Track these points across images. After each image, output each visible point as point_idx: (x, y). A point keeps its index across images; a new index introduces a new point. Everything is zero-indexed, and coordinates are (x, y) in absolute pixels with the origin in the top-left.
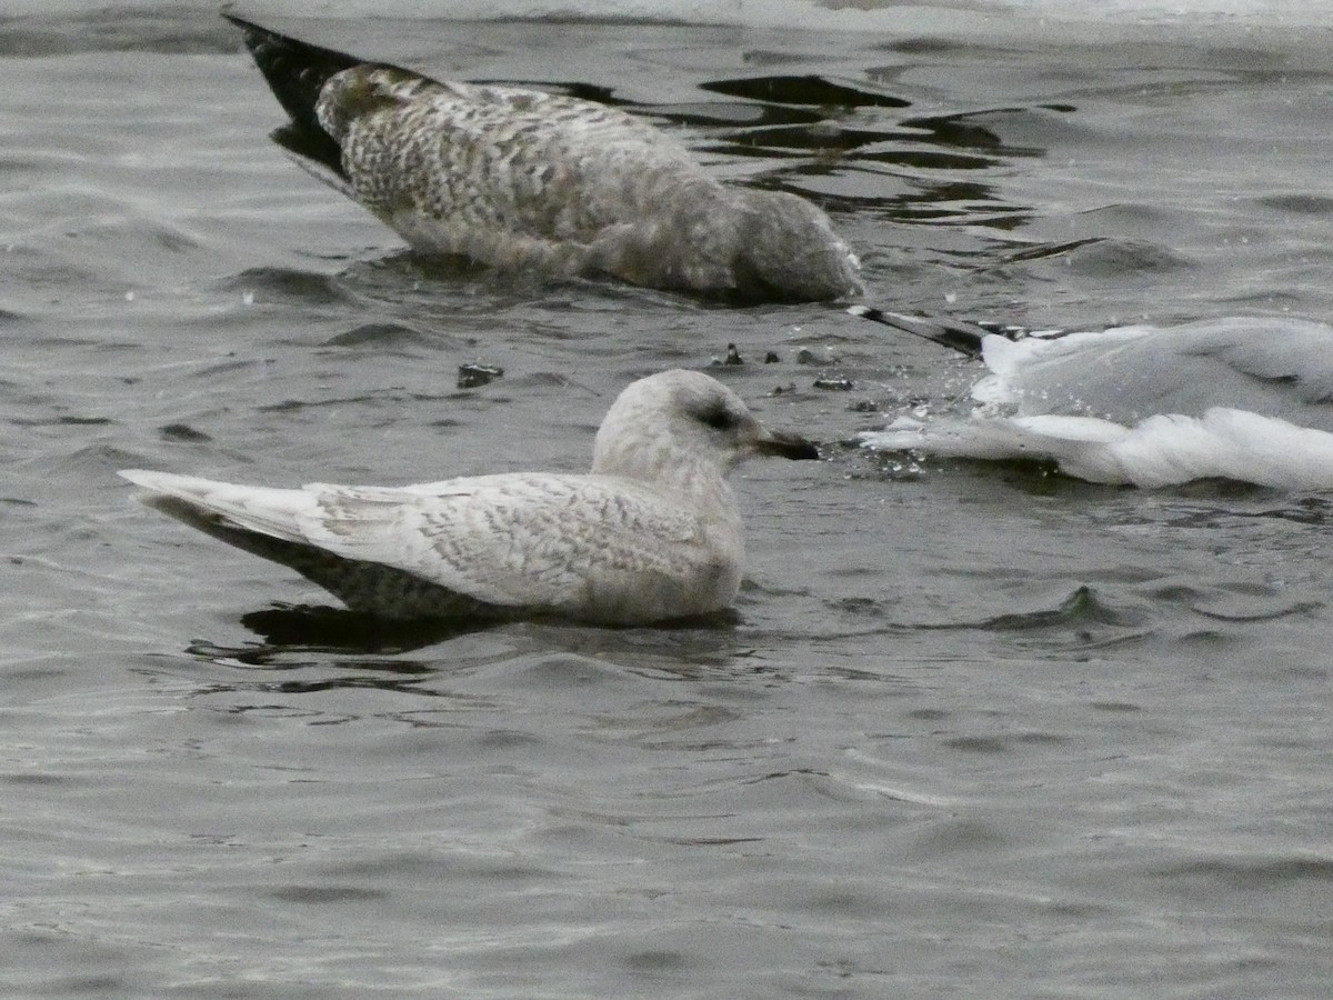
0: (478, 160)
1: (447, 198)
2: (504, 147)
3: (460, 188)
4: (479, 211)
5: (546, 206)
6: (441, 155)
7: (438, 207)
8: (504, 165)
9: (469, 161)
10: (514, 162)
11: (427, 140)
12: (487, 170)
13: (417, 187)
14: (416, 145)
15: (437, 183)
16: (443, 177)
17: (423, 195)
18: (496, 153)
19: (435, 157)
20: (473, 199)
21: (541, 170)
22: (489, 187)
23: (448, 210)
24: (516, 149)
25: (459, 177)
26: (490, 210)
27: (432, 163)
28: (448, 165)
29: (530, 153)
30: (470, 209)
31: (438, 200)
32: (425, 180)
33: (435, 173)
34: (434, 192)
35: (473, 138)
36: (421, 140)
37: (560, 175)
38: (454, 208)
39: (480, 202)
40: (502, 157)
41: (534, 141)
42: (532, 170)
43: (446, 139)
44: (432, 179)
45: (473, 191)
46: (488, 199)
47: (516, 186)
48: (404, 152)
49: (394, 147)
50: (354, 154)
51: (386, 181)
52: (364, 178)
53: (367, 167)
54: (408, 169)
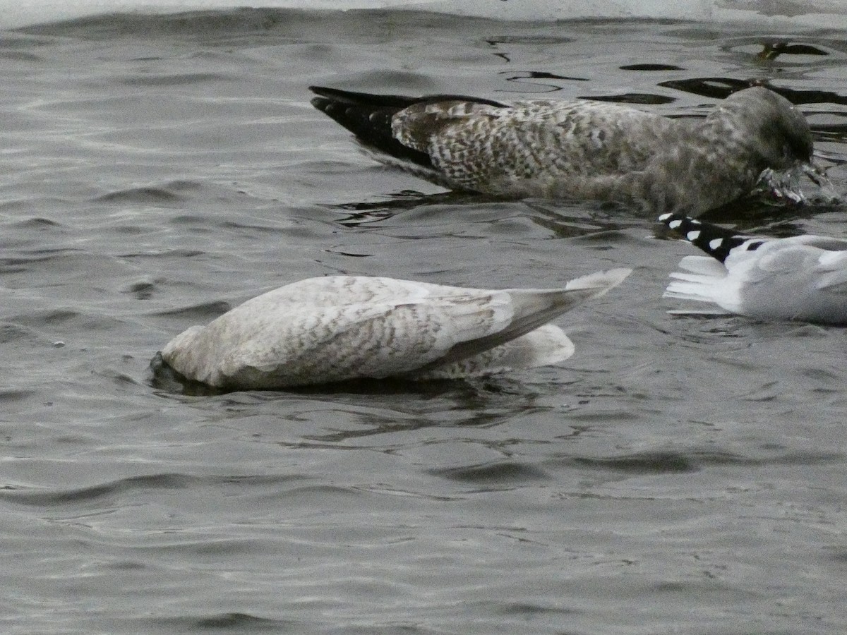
0: (549, 137)
1: (533, 164)
2: (565, 126)
3: (542, 156)
4: (560, 167)
5: (608, 154)
6: (520, 140)
7: (528, 171)
8: (569, 135)
9: (542, 139)
10: (577, 132)
11: (504, 134)
12: (558, 141)
13: (507, 163)
14: (497, 139)
15: (523, 156)
16: (527, 153)
17: (513, 167)
18: (560, 130)
19: (516, 142)
20: (554, 161)
21: (596, 133)
22: (563, 151)
23: (536, 172)
24: (574, 126)
25: (538, 151)
26: (568, 165)
27: (514, 146)
28: (528, 145)
29: (584, 124)
30: (553, 167)
31: (527, 166)
32: (512, 157)
33: (519, 151)
34: (522, 163)
35: (539, 125)
36: (499, 135)
37: (610, 134)
38: (541, 169)
39: (559, 161)
40: (566, 131)
41: (582, 118)
42: (590, 135)
43: (518, 130)
44: (518, 155)
45: (552, 156)
46: (565, 159)
47: (583, 146)
48: (488, 144)
49: (477, 144)
50: (443, 155)
51: (479, 165)
52: (456, 168)
53: (457, 160)
54: (496, 154)
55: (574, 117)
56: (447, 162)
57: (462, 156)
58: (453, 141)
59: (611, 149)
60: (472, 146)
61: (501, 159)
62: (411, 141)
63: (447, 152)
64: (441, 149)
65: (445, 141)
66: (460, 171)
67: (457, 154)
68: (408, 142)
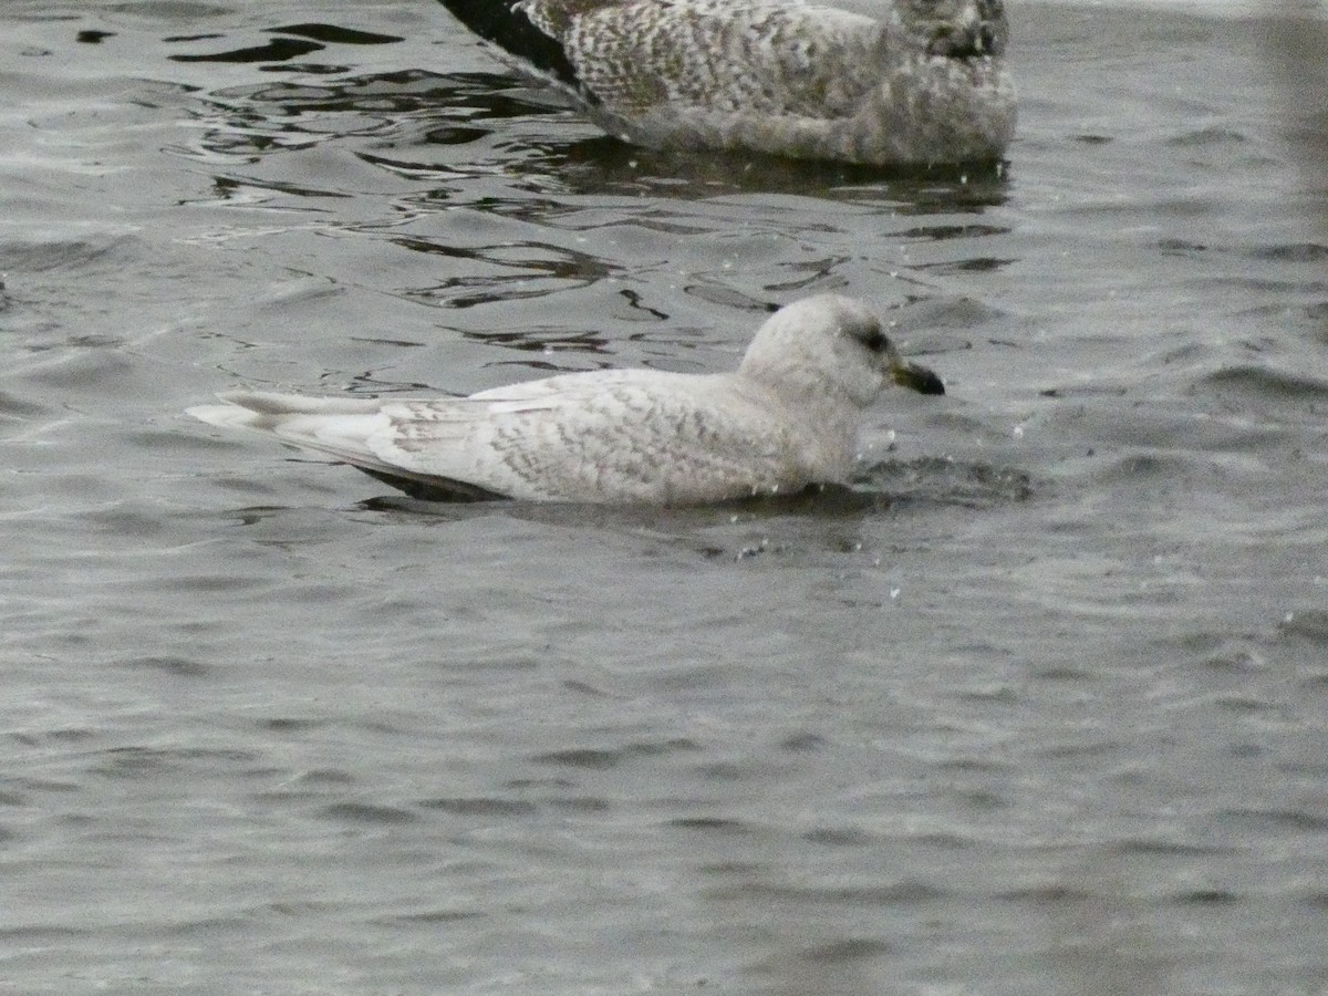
0: (736, 43)
1: (706, 76)
2: (762, 30)
3: (721, 68)
4: (743, 88)
5: (816, 77)
6: (696, 40)
7: (696, 86)
8: (765, 45)
9: (724, 44)
10: (776, 41)
11: (674, 27)
12: (747, 50)
13: (669, 69)
14: (663, 32)
15: (694, 64)
16: (701, 59)
17: (675, 77)
18: (754, 34)
19: (689, 40)
20: (737, 77)
21: (804, 45)
22: (750, 64)
23: (708, 89)
24: (774, 31)
25: (719, 58)
26: (755, 85)
27: (685, 46)
28: (705, 47)
29: (789, 31)
30: (734, 87)
31: (696, 79)
32: (678, 61)
33: (690, 55)
34: (690, 73)
35: (724, 23)
36: (668, 27)
37: (823, 48)
38: (716, 87)
39: (745, 79)
40: (762, 37)
41: (788, 22)
42: (795, 47)
43: (694, 25)
44: (687, 60)
45: (736, 69)
46: (754, 77)
47: (782, 62)
48: (649, 39)
49: (634, 36)
50: (582, 44)
51: (627, 66)
52: (596, 66)
53: (600, 55)
54: (656, 53)
55: (778, 18)
56: (586, 54)
57: (608, 49)
58: (604, 26)
59: (821, 71)
60: (625, 38)
61: (661, 64)
62: (544, 18)
63: (589, 41)
64: (583, 35)
65: (591, 25)
66: (601, 71)
67: (602, 46)
68: (540, 20)
